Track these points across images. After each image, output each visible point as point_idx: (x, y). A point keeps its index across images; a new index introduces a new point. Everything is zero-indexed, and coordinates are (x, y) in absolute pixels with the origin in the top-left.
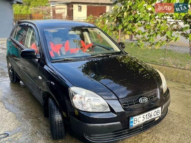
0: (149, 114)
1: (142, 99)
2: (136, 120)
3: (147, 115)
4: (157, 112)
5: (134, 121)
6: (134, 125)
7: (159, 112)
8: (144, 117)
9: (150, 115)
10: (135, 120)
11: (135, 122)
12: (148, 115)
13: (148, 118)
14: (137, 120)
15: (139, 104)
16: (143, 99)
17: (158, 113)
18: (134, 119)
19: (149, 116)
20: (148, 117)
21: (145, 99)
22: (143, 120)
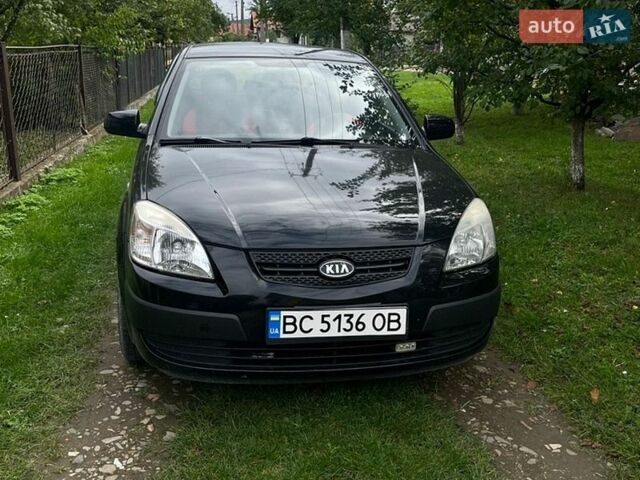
0: (351, 316)
1: (334, 264)
2: (294, 324)
3: (339, 317)
4: (390, 321)
5: (285, 324)
6: (283, 336)
7: (398, 321)
8: (326, 319)
9: (354, 321)
10: (291, 320)
11: (290, 328)
12: (344, 319)
13: (345, 330)
14: (298, 324)
15: (316, 277)
16: (337, 266)
17: (394, 325)
18: (285, 317)
19: (348, 321)
20: (345, 325)
21: (344, 267)
22: (322, 331)
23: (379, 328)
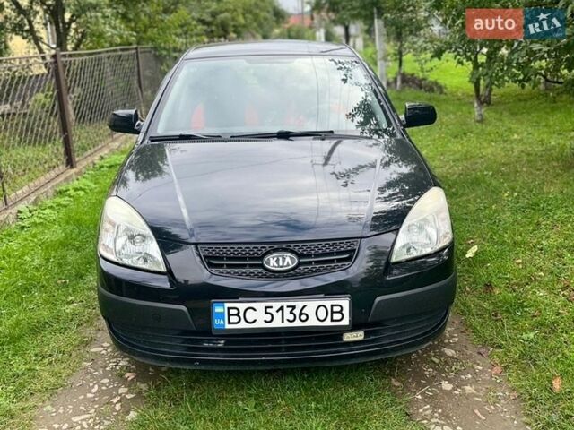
0: (294, 307)
1: (278, 257)
2: (238, 315)
3: (282, 308)
4: (332, 312)
5: (229, 315)
6: (228, 326)
7: (340, 312)
8: (269, 310)
9: (297, 312)
10: (235, 312)
11: (234, 319)
12: (287, 311)
13: (288, 320)
14: (241, 315)
16: (281, 259)
17: (337, 316)
18: (229, 309)
19: (291, 312)
20: (288, 316)
21: (288, 259)
22: (266, 321)
23: (322, 318)
